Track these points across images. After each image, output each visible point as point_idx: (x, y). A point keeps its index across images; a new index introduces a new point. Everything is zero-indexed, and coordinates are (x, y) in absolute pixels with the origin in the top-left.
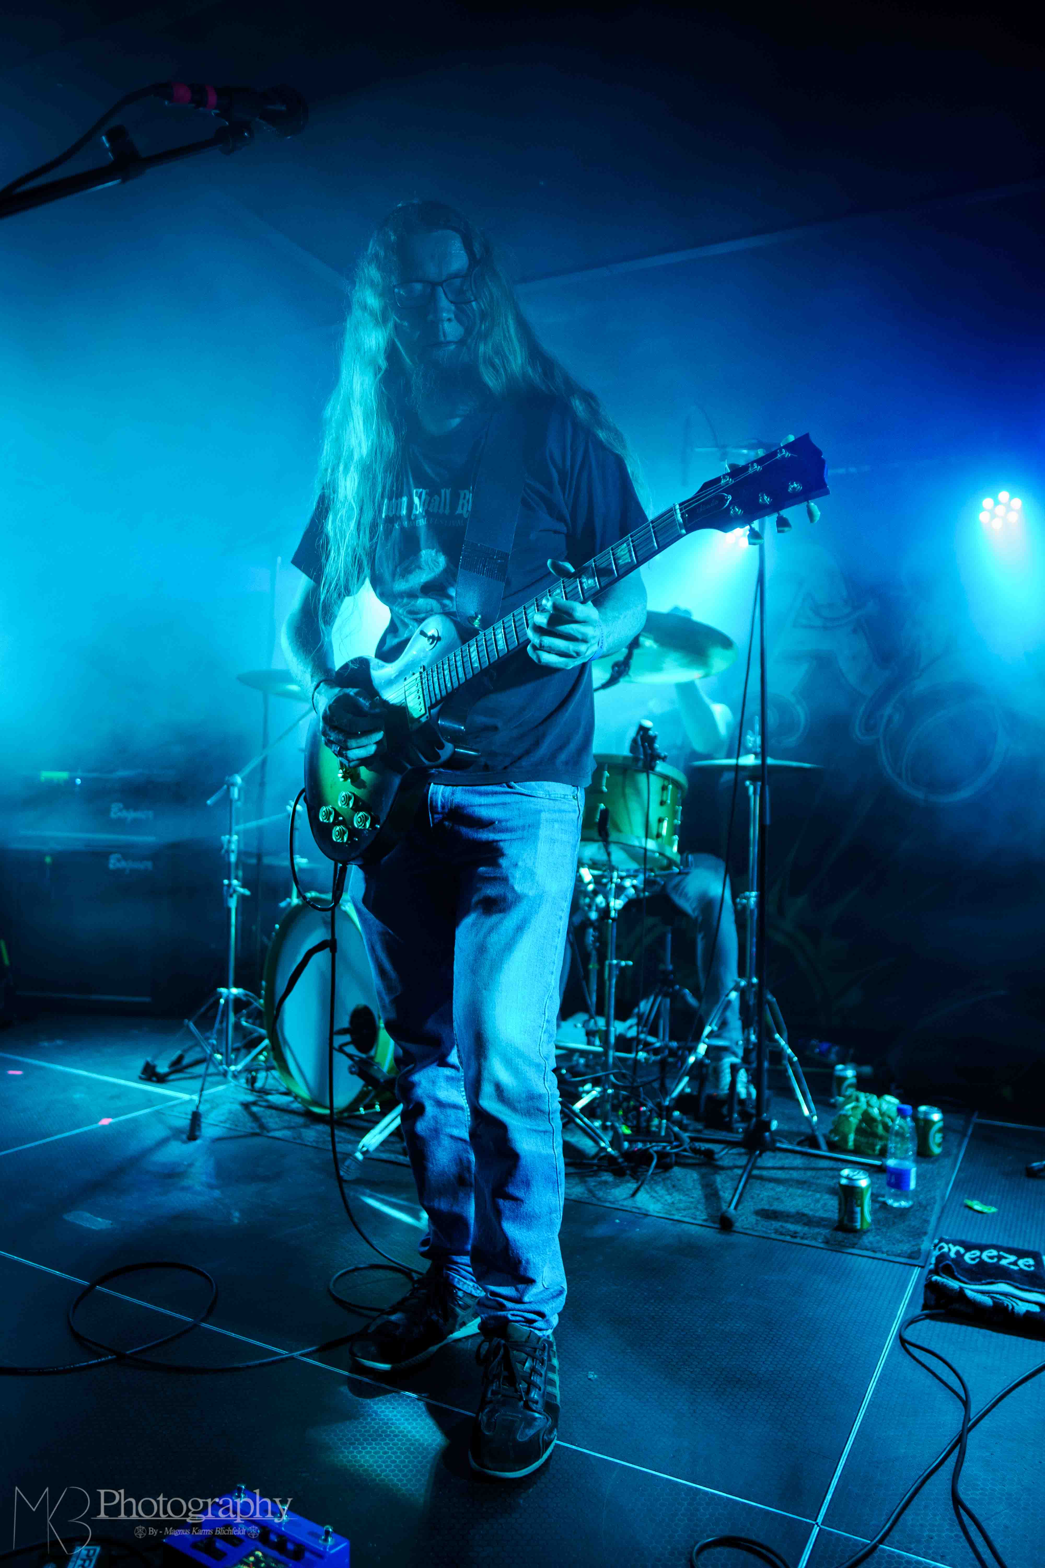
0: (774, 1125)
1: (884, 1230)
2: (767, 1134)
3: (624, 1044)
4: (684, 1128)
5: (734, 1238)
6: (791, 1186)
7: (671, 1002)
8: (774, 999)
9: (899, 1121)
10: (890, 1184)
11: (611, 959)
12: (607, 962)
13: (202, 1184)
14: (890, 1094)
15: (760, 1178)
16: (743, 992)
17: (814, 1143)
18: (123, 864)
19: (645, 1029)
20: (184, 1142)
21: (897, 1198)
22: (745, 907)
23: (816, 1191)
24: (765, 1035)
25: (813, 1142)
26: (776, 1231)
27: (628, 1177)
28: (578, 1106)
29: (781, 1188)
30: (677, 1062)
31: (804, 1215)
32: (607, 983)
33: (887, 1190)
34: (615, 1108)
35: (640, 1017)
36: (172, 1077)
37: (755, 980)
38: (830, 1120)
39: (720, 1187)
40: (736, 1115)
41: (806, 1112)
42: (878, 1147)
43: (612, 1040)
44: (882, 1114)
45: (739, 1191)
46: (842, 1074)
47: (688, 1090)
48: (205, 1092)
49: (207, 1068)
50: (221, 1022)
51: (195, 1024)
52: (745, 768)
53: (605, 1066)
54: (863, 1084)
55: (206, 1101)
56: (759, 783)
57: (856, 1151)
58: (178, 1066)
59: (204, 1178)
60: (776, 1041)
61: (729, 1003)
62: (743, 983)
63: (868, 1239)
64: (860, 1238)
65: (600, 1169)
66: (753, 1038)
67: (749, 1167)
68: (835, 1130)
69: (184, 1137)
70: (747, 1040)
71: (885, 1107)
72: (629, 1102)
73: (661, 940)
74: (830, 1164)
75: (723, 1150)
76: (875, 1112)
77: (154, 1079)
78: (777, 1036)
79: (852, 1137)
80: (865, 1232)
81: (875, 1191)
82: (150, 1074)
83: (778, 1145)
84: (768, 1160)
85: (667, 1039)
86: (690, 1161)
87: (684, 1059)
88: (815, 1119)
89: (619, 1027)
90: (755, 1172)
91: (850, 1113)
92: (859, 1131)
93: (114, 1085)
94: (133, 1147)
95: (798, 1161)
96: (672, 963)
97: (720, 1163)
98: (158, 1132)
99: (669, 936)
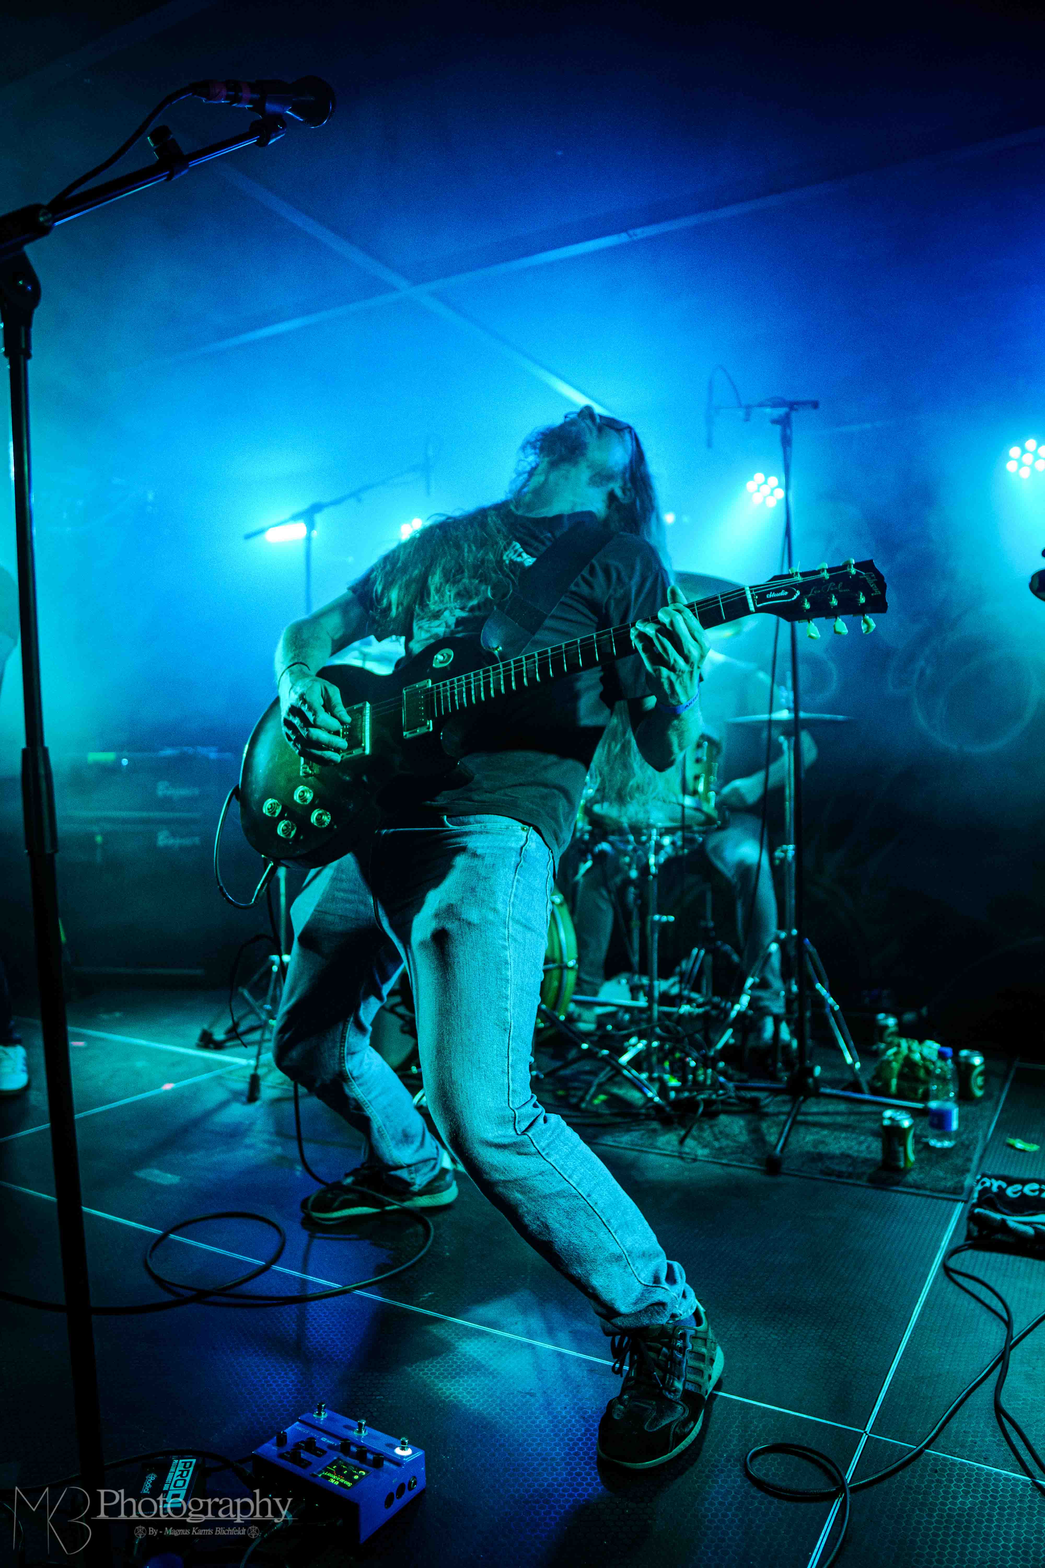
0: (818, 1071)
1: (927, 1168)
2: (810, 1080)
3: (666, 999)
4: (729, 1078)
5: (781, 1179)
6: (835, 1130)
7: (714, 959)
8: (815, 950)
9: (939, 1063)
10: (932, 1125)
11: (653, 914)
12: (649, 918)
13: (265, 1141)
14: (931, 1039)
15: (806, 1124)
16: (783, 944)
17: (857, 1088)
18: (171, 841)
19: (688, 986)
20: (244, 1104)
21: (940, 1138)
22: (783, 860)
23: (861, 1134)
24: (806, 984)
25: (855, 1086)
26: (822, 1172)
27: (676, 1125)
28: (625, 1059)
29: (825, 1132)
30: (718, 1015)
31: (849, 1156)
32: (650, 939)
33: (930, 1131)
34: (661, 1062)
35: (682, 975)
36: (229, 1044)
37: (795, 932)
38: (873, 1067)
39: (766, 1131)
40: (780, 1065)
41: (849, 1060)
42: (921, 1091)
43: (656, 994)
44: (923, 1058)
45: (785, 1134)
46: (883, 1022)
47: (732, 1041)
48: (261, 1057)
49: (263, 1034)
50: (275, 989)
51: (251, 992)
52: (779, 723)
53: (650, 1020)
54: (905, 1031)
55: (265, 1065)
56: (793, 738)
57: (900, 1095)
58: (234, 1034)
59: (266, 1137)
60: (817, 991)
61: (770, 955)
62: (783, 935)
63: (912, 1177)
64: (905, 1176)
65: (648, 1117)
66: (795, 988)
67: (794, 1112)
68: (877, 1076)
69: (244, 1099)
70: (788, 991)
71: (926, 1052)
72: (673, 1054)
73: (702, 898)
74: (874, 1108)
75: (767, 1097)
76: (917, 1057)
77: (212, 1046)
78: (818, 986)
79: (894, 1082)
80: (911, 1170)
81: (918, 1132)
82: (207, 1042)
83: (823, 1090)
84: (813, 1107)
85: (710, 994)
86: (735, 1108)
87: (727, 1013)
88: (858, 1065)
89: (662, 986)
90: (800, 1118)
91: (892, 1058)
92: (901, 1076)
93: (173, 1053)
94: (196, 1109)
95: (843, 1107)
96: (713, 919)
97: (766, 1110)
98: (219, 1095)
99: (709, 896)
